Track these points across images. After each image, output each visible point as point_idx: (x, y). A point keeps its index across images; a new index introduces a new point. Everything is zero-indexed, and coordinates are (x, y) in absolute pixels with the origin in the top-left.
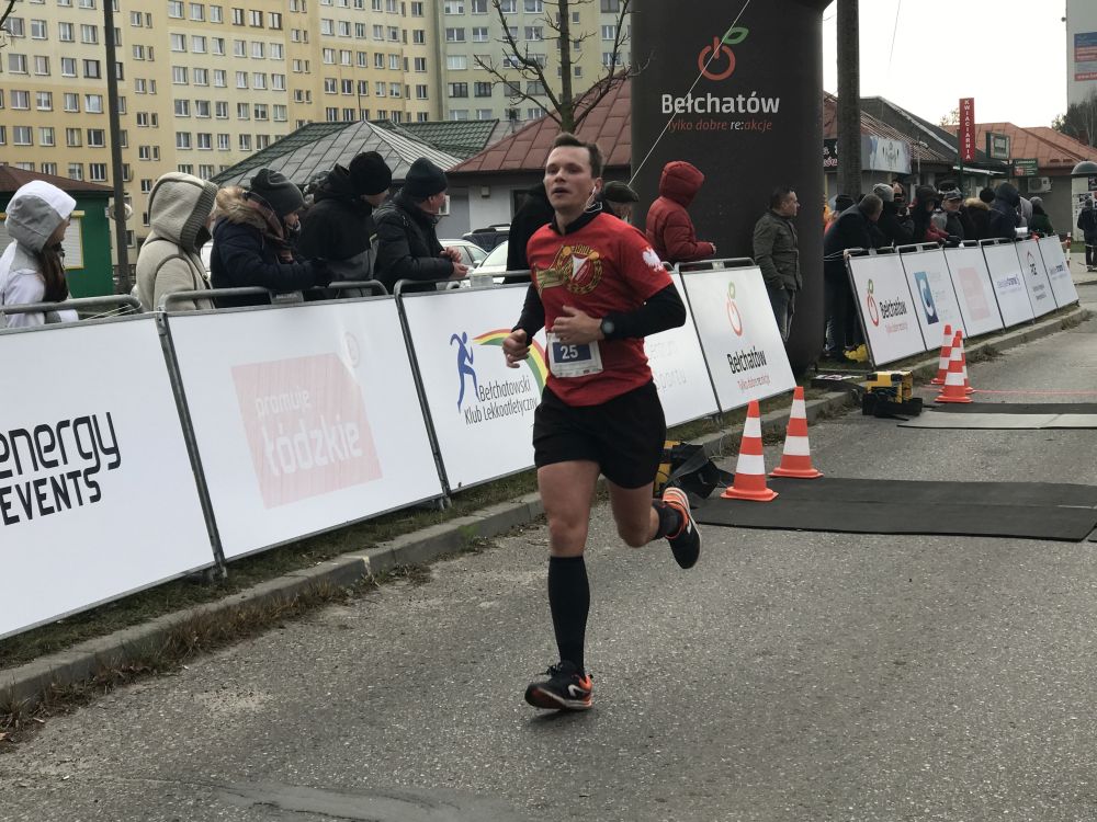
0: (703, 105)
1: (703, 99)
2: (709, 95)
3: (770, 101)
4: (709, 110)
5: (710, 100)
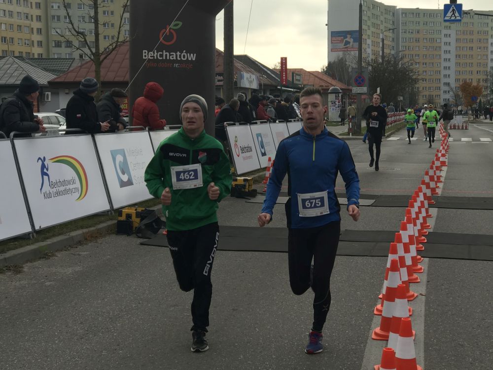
0: (161, 56)
1: (161, 53)
2: (164, 51)
3: (192, 55)
4: (164, 58)
5: (164, 54)
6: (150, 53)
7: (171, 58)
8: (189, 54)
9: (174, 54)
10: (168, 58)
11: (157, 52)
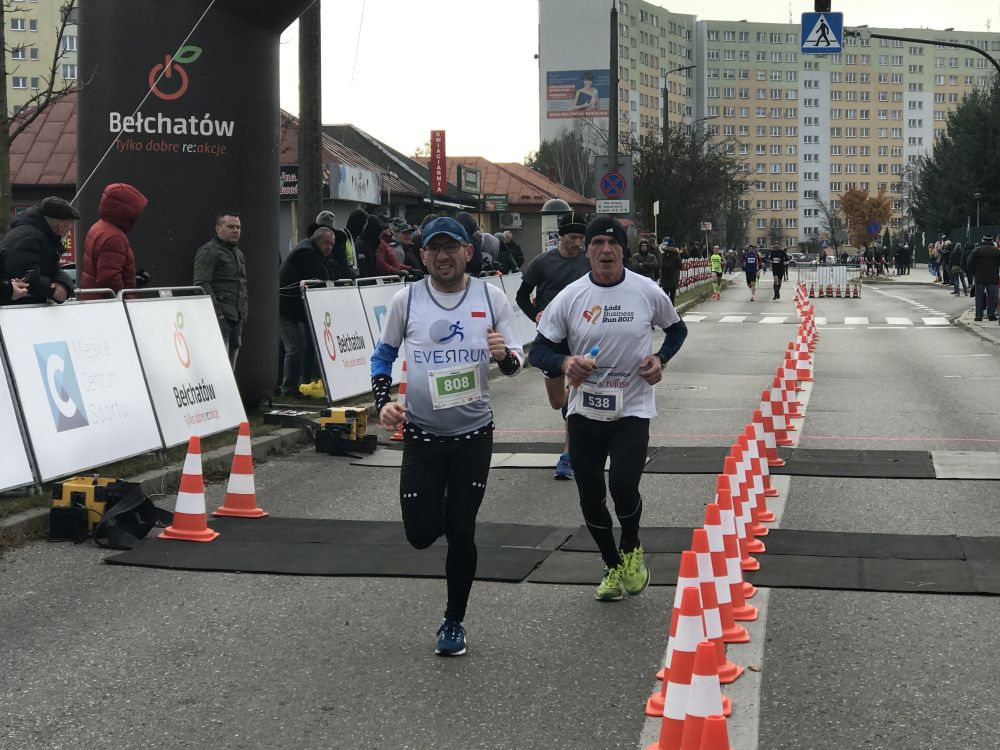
0: (153, 125)
1: (154, 119)
2: (160, 115)
3: (225, 124)
4: (160, 131)
5: (161, 120)
6: (126, 118)
7: (176, 132)
8: (217, 122)
9: (184, 121)
10: (169, 131)
11: (143, 117)
